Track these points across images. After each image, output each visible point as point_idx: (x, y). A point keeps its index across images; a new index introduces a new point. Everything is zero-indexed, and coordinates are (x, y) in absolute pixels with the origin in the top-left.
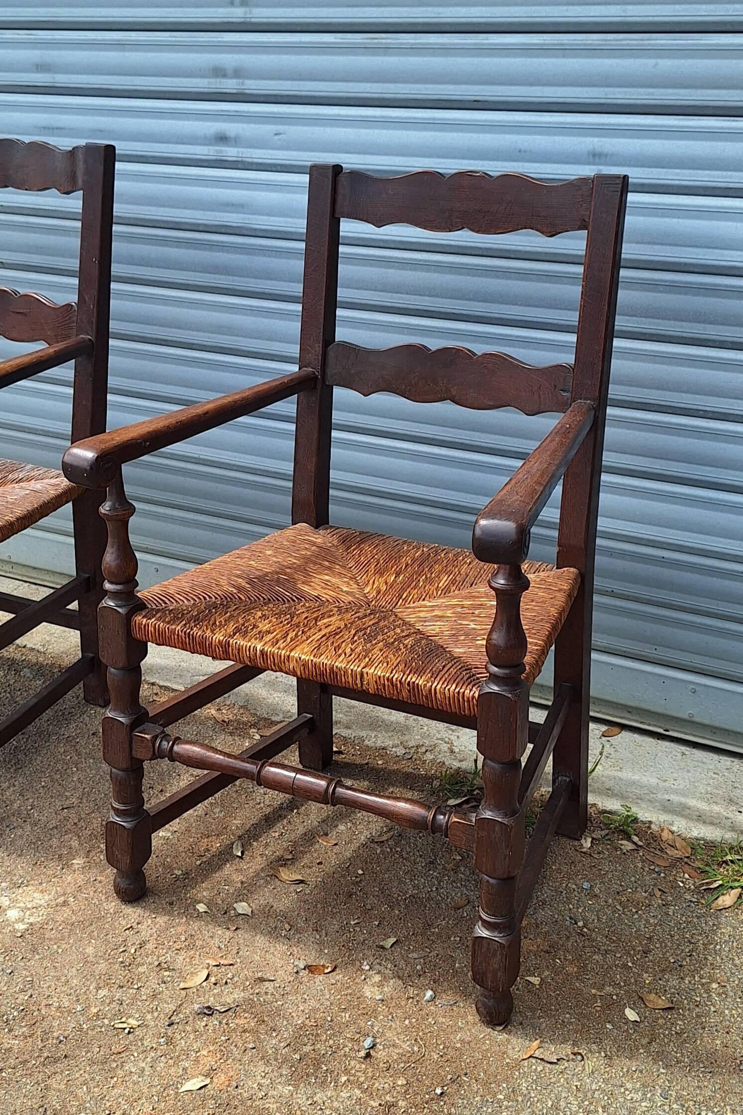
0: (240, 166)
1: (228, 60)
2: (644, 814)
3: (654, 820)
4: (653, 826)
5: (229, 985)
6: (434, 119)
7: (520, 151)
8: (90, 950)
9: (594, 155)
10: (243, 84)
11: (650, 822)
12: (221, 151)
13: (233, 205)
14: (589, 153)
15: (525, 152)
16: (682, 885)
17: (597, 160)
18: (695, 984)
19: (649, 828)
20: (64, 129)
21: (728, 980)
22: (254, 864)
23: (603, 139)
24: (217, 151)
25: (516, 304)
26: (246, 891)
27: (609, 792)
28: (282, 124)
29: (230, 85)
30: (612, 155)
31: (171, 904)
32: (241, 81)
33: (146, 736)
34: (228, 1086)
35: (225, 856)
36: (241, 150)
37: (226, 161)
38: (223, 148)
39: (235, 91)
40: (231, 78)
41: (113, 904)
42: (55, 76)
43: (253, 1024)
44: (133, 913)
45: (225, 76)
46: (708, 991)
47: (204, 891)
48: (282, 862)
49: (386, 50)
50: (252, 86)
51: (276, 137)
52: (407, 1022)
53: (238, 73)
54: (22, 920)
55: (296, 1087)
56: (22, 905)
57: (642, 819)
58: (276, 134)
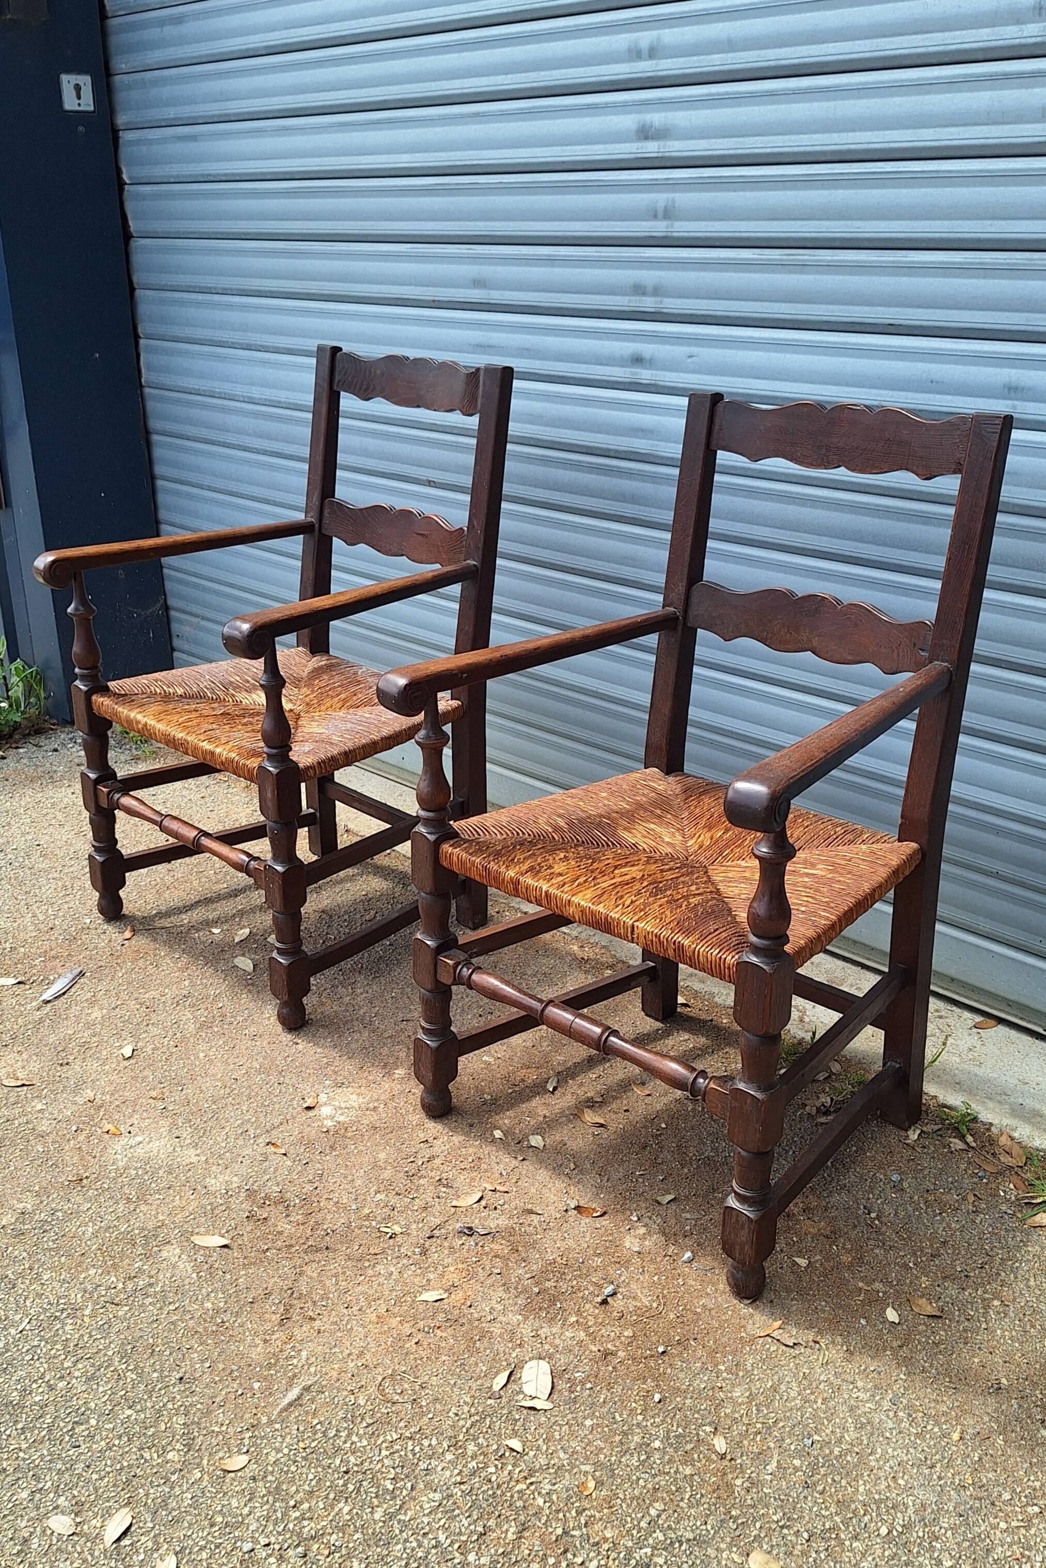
0: (653, 389)
1: (649, 277)
2: (988, 1114)
3: (995, 1122)
4: (993, 1129)
5: (498, 1211)
6: (847, 343)
7: (932, 382)
8: (382, 1156)
9: (1010, 389)
10: (661, 302)
11: (991, 1124)
12: (637, 374)
13: (642, 430)
14: (1004, 386)
15: (937, 382)
16: (1002, 1194)
17: (1012, 394)
18: (975, 1297)
19: (989, 1130)
20: (495, 347)
21: (1014, 1300)
22: (564, 1100)
23: (1021, 371)
24: (632, 373)
25: (915, 550)
26: (546, 1126)
27: (957, 1085)
28: (696, 345)
29: (648, 303)
30: (1029, 389)
31: (471, 1125)
32: (659, 299)
33: (449, 961)
34: (463, 1304)
35: (538, 1089)
36: (654, 372)
37: (640, 384)
38: (638, 370)
39: (653, 310)
40: (650, 296)
41: (418, 1116)
42: (491, 292)
43: (506, 1251)
44: (433, 1128)
45: (644, 294)
46: (987, 1307)
47: (506, 1119)
48: (590, 1104)
49: (803, 267)
50: (671, 305)
51: (689, 360)
52: (656, 1278)
53: (657, 291)
54: (332, 1118)
55: (526, 1318)
56: (337, 1103)
57: (982, 1119)
58: (690, 357)
